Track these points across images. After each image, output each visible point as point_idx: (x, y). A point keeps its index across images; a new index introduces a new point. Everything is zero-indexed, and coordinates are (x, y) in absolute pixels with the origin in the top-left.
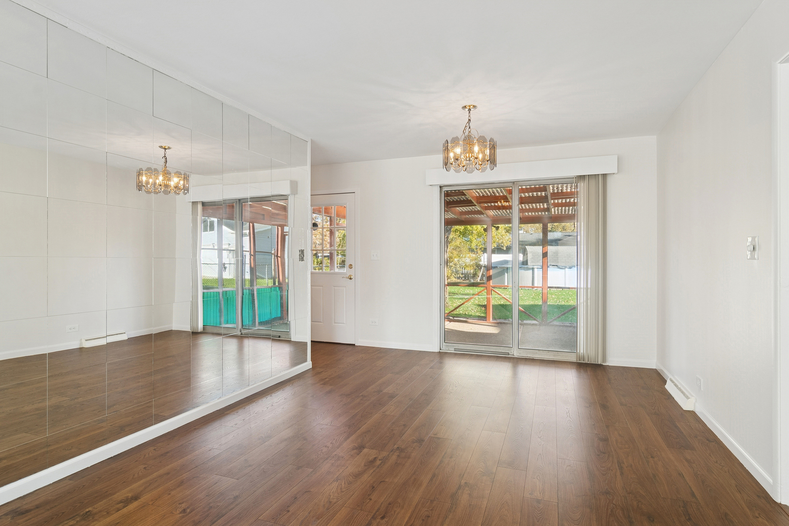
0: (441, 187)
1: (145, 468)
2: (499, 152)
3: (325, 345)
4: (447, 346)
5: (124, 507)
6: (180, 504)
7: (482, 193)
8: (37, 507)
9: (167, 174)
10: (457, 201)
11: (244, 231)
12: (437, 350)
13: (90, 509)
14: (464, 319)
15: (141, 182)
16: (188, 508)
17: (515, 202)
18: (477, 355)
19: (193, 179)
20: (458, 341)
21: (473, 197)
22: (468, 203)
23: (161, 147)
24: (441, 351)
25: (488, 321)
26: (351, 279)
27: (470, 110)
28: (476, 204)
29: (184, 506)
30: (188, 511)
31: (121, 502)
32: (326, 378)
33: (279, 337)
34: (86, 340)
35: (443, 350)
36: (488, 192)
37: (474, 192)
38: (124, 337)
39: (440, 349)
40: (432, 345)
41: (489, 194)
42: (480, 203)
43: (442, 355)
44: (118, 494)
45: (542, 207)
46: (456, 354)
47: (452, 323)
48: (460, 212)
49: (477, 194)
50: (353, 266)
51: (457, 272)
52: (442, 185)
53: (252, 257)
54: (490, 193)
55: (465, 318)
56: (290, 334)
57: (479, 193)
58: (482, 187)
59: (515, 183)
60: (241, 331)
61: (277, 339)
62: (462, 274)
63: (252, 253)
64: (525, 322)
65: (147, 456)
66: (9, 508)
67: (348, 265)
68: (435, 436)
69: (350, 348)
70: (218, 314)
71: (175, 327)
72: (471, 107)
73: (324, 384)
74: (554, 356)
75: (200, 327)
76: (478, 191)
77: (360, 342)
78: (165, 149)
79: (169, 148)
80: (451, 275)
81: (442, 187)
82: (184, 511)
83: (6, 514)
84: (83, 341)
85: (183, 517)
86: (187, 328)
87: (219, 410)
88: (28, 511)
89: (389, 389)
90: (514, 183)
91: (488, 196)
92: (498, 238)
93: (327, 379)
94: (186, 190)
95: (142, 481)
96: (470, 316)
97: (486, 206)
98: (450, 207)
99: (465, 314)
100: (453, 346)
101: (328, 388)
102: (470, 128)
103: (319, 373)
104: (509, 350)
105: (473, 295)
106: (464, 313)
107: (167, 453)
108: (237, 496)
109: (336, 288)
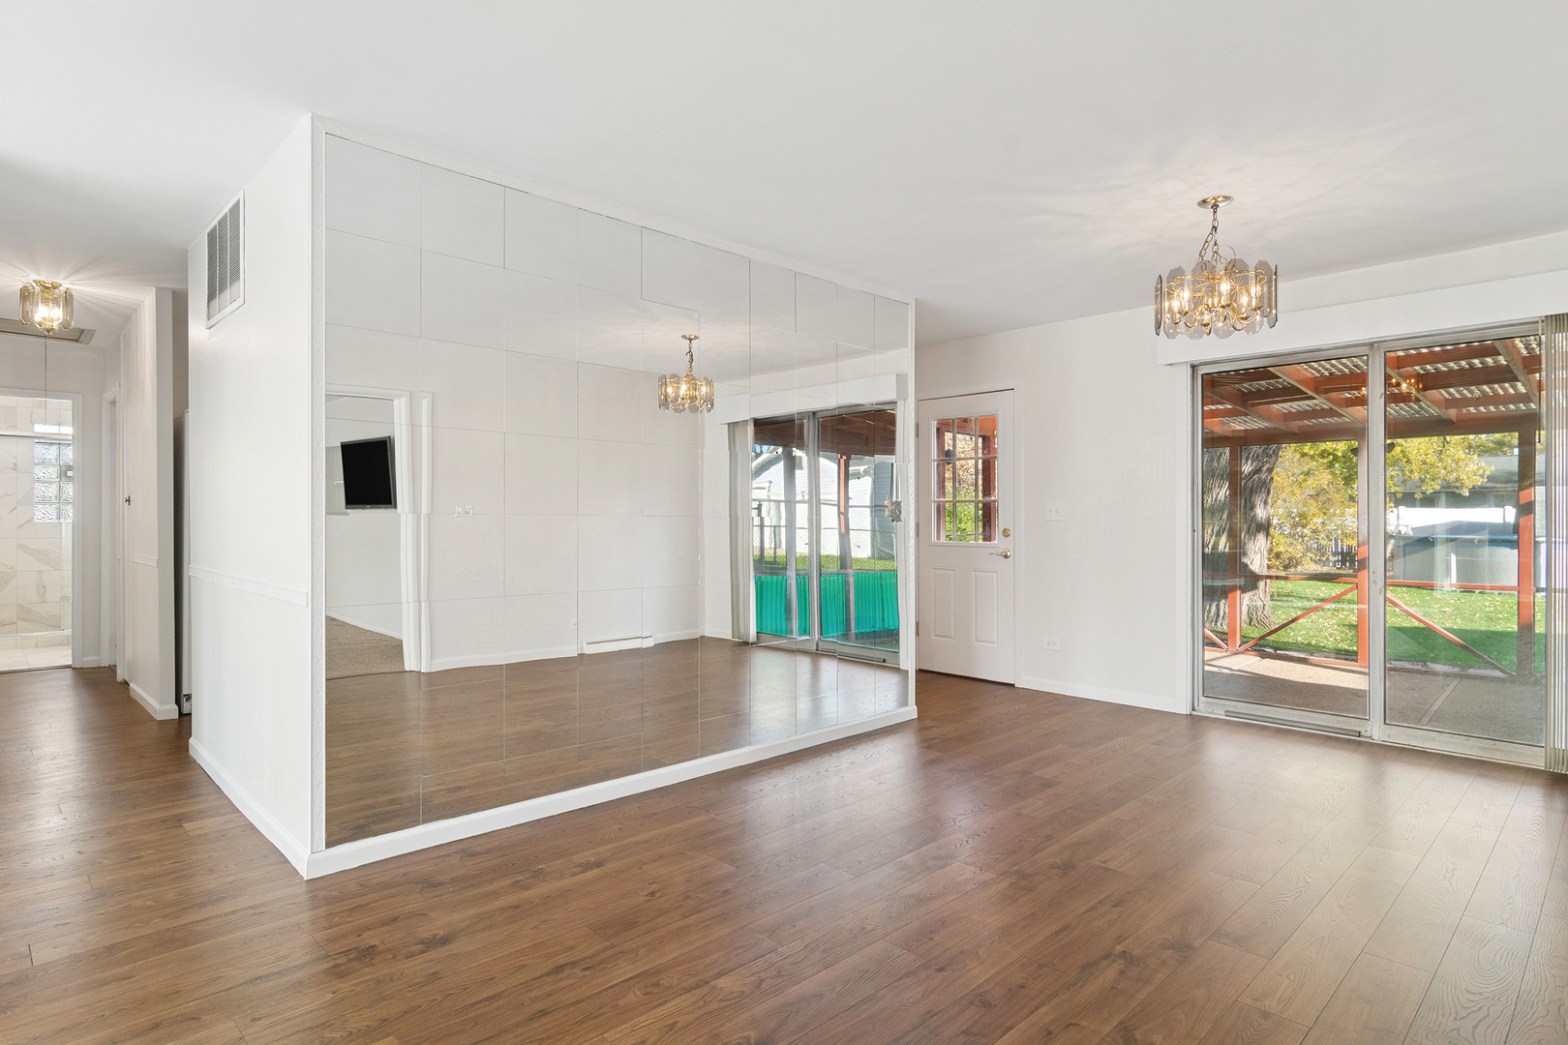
0: (1194, 367)
1: (620, 829)
2: (1284, 287)
3: (957, 680)
4: (1208, 703)
5: (582, 872)
6: (650, 884)
7: (1326, 369)
8: (489, 851)
9: (692, 380)
10: (1267, 389)
11: (850, 469)
12: (1184, 709)
13: (543, 866)
14: (1302, 655)
15: (666, 395)
16: (659, 891)
17: (1375, 390)
18: (1278, 728)
19: (719, 388)
20: (1235, 696)
21: (1304, 382)
22: (1291, 392)
23: (684, 337)
24: (1194, 713)
25: (1360, 663)
26: (1006, 557)
27: (1215, 207)
28: (1315, 395)
29: (653, 887)
30: (658, 894)
31: (580, 866)
32: (935, 739)
33: (884, 661)
34: (588, 644)
35: (1199, 711)
36: (1341, 367)
37: (1306, 370)
38: (649, 643)
39: (1193, 710)
40: (1174, 696)
41: (1347, 371)
42: (1327, 391)
43: (1195, 721)
44: (578, 855)
45: (1512, 391)
46: (1227, 722)
47: (1268, 661)
48: (1285, 414)
49: (1313, 372)
50: (1011, 532)
51: (1321, 550)
52: (1195, 363)
53: (842, 516)
54: (1347, 367)
55: (1306, 652)
56: (899, 657)
57: (1318, 371)
58: (1325, 354)
59: (1376, 345)
60: (817, 645)
61: (881, 665)
62: (1335, 554)
63: (842, 510)
64: (1472, 671)
65: (628, 813)
66: (460, 846)
67: (1001, 530)
68: (1104, 865)
69: (1005, 689)
70: (783, 616)
71: (710, 631)
72: (1220, 199)
73: (927, 748)
74: (1484, 749)
75: (752, 633)
76: (1315, 365)
77: (1023, 681)
78: (690, 340)
79: (696, 338)
80: (1304, 555)
81: (1198, 366)
82: (652, 894)
83: (456, 853)
84: (585, 644)
85: (648, 901)
86: (726, 633)
87: (744, 766)
88: (478, 854)
89: (1048, 772)
90: (1371, 345)
91: (1344, 375)
92: (1445, 468)
93: (937, 740)
94: (710, 401)
95: (611, 846)
96: (1318, 650)
97: (1347, 398)
98: (1253, 405)
99: (1309, 644)
100: (1223, 705)
101: (933, 754)
102: (1215, 244)
103: (927, 728)
104: (1360, 726)
105: (1322, 600)
106: (1306, 642)
107: (655, 814)
108: (728, 890)
109: (978, 573)
